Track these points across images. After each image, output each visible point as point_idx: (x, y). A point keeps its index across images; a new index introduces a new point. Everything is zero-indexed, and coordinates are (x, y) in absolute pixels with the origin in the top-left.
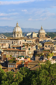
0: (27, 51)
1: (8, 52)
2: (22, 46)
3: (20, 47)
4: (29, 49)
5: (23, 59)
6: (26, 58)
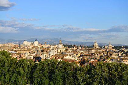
0: (96, 56)
1: (86, 56)
2: (94, 53)
3: (93, 54)
4: (98, 55)
5: (93, 60)
6: (95, 60)
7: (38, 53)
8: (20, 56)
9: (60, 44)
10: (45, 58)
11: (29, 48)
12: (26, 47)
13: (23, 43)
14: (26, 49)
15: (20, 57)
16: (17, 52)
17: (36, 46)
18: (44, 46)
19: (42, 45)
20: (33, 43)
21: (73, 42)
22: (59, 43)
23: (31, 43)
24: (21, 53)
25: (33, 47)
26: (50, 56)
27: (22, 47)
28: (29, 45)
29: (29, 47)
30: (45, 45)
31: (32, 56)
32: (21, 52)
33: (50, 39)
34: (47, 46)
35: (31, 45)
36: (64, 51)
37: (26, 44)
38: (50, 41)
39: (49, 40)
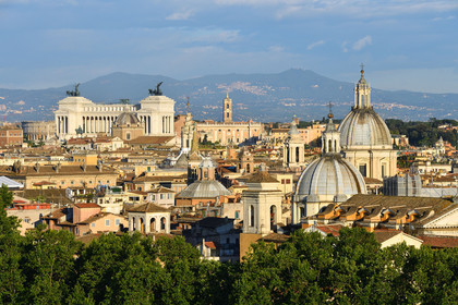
7: (199, 191)
8: (68, 212)
9: (361, 112)
10: (266, 230)
11: (103, 146)
12: (86, 141)
13: (58, 114)
14: (92, 160)
15: (63, 219)
16: (30, 183)
17: (156, 131)
18: (215, 133)
19: (201, 127)
20: (130, 109)
21: (434, 100)
22: (355, 110)
23: (116, 110)
24: (63, 192)
25: (140, 141)
26: (313, 209)
27: (50, 143)
28: (104, 127)
29: (103, 139)
30: (224, 128)
31: (167, 215)
32: (61, 182)
33: (255, 79)
34: (242, 132)
35: (117, 123)
36: (392, 170)
37: (75, 122)
38: (255, 90)
39: (240, 86)
